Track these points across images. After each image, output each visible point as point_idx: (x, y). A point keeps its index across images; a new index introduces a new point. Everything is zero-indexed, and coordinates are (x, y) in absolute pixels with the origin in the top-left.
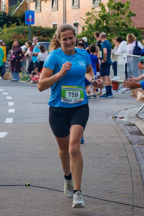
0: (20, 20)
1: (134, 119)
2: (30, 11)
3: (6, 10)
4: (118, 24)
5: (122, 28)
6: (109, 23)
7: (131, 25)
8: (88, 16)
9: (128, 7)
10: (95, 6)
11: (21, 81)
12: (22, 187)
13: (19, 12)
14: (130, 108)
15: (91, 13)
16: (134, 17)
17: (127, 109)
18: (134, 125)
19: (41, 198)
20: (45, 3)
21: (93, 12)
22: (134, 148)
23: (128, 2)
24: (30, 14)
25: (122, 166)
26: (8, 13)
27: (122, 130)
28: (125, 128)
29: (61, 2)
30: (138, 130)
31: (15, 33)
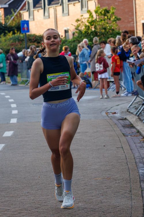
0: (15, 29)
1: (125, 114)
2: (25, 21)
3: (2, 20)
4: (105, 29)
5: (109, 32)
6: (97, 28)
8: (77, 22)
9: (113, 13)
10: (83, 12)
11: (20, 85)
13: (14, 22)
14: (121, 104)
15: (80, 19)
16: (120, 21)
17: (119, 105)
18: (126, 119)
19: (50, 186)
20: (37, 12)
21: (82, 19)
22: (127, 140)
24: (25, 23)
25: (118, 156)
26: (4, 23)
27: (116, 124)
28: (117, 122)
29: (52, 10)
30: (130, 123)
31: (11, 41)
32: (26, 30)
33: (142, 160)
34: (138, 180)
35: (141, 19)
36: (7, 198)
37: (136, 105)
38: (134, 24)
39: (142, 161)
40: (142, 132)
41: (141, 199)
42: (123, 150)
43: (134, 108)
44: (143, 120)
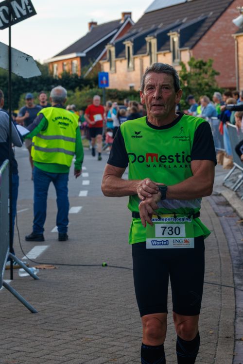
1: (220, 188)
2: (104, 73)
4: (200, 85)
5: (206, 88)
6: (190, 83)
7: (214, 85)
9: (211, 66)
10: (175, 65)
12: (99, 267)
18: (220, 195)
20: (120, 63)
22: (221, 221)
23: (211, 61)
26: (80, 75)
29: (137, 62)
30: (225, 200)
31: (88, 97)
32: (105, 83)
34: (232, 273)
37: (234, 178)
38: (235, 79)
39: (237, 248)
40: (239, 211)
41: (234, 298)
42: (215, 234)
43: (232, 181)
44: (241, 197)
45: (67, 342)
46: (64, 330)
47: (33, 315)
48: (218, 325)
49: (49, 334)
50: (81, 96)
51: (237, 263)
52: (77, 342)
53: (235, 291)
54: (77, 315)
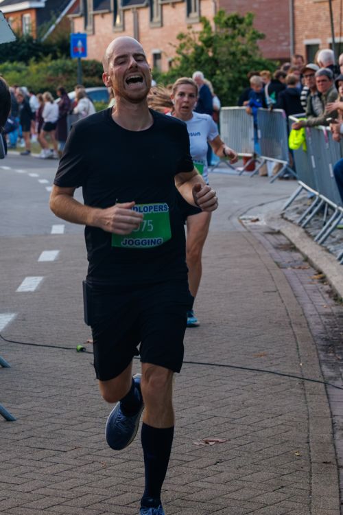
0: (58, 50)
1: (278, 223)
2: (79, 34)
4: (233, 54)
5: (243, 60)
6: (217, 52)
7: (256, 55)
8: (181, 40)
9: (250, 24)
10: (191, 21)
14: (268, 203)
15: (185, 34)
16: (262, 40)
17: (263, 204)
18: (279, 233)
20: (101, 18)
21: (189, 34)
22: (286, 276)
23: (250, 16)
25: (271, 308)
26: (35, 37)
27: (260, 242)
28: (263, 238)
29: (129, 17)
30: (288, 242)
31: (50, 72)
32: (80, 51)
33: (320, 318)
34: (316, 359)
35: (304, 37)
36: (54, 390)
37: (300, 206)
38: (289, 45)
40: (314, 260)
41: (326, 399)
42: (281, 298)
43: (296, 212)
44: (315, 236)
45: (72, 468)
46: (63, 448)
47: (10, 424)
48: (308, 443)
49: (39, 455)
50: (38, 71)
51: (322, 343)
52: (87, 467)
53: (326, 388)
54: (80, 425)
